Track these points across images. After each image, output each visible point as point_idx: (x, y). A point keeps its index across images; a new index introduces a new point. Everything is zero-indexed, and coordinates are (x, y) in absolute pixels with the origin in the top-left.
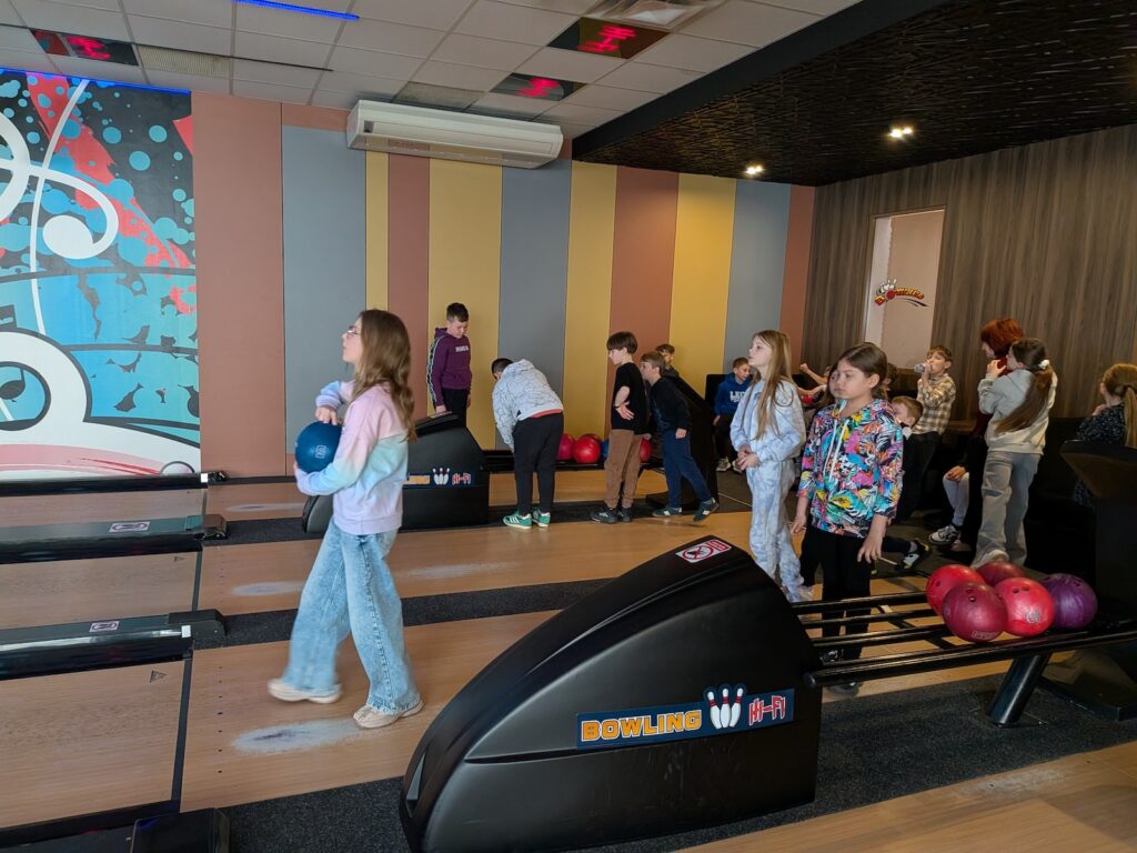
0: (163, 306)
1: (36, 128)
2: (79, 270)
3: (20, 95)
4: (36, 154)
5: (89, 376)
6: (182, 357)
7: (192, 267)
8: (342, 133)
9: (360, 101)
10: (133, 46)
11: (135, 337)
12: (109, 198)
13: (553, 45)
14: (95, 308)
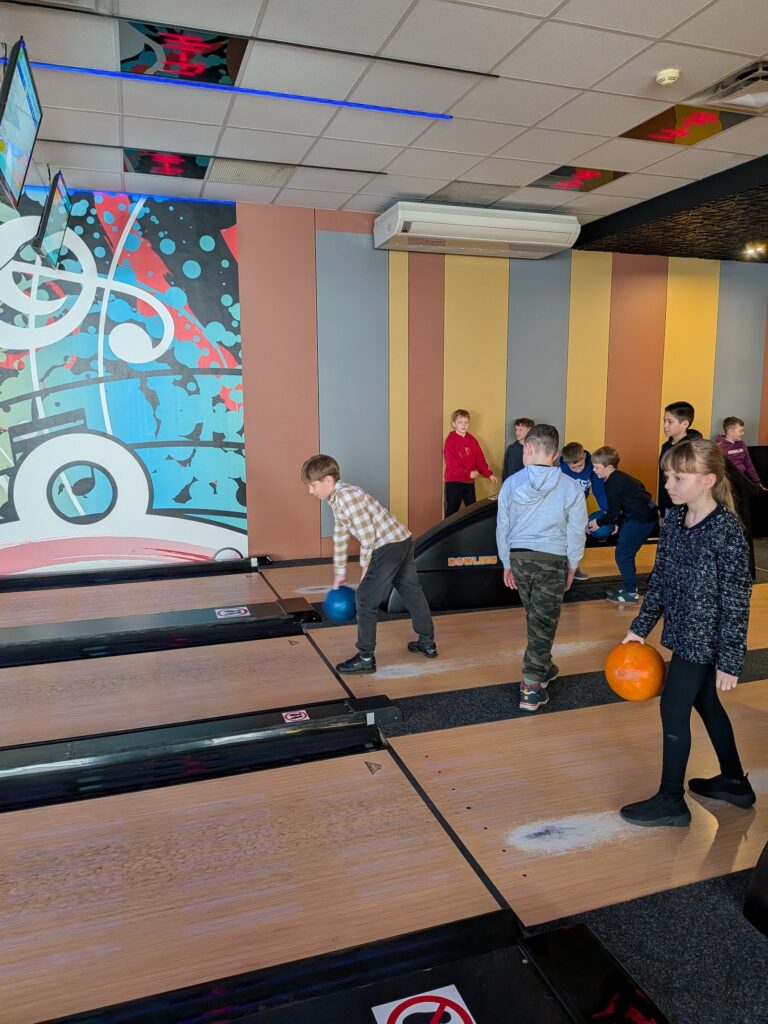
0: (214, 405)
1: (102, 243)
2: (141, 373)
3: (88, 214)
4: (103, 267)
5: (151, 471)
6: (231, 451)
7: (239, 367)
8: (368, 236)
9: (400, 203)
10: (212, 160)
11: (191, 434)
12: (165, 305)
13: (626, 135)
14: (155, 407)
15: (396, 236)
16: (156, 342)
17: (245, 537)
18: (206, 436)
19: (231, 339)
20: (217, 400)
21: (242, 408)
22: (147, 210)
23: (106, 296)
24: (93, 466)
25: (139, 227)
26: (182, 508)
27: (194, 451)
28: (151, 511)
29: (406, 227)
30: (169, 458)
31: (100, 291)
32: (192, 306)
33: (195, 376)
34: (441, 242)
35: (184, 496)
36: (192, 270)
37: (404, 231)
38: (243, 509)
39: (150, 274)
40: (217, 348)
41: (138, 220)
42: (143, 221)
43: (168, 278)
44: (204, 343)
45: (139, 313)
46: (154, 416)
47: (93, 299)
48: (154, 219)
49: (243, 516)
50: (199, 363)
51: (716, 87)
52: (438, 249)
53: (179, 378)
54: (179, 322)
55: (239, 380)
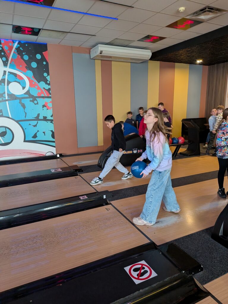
0: (43, 108)
1: (4, 56)
2: (19, 98)
4: (5, 64)
5: (24, 129)
6: (49, 122)
7: (50, 96)
8: (88, 55)
9: (99, 45)
10: (41, 30)
11: (36, 117)
12: (26, 76)
13: (167, 26)
14: (24, 109)
15: (98, 55)
16: (24, 88)
17: (55, 148)
18: (41, 117)
19: (47, 87)
20: (44, 106)
21: (52, 108)
22: (19, 46)
23: (7, 73)
24: (6, 127)
25: (16, 51)
26: (35, 140)
27: (38, 122)
28: (25, 141)
30: (30, 124)
31: (5, 72)
32: (35, 76)
33: (37, 99)
34: (111, 57)
35: (35, 136)
36: (34, 65)
37: (101, 53)
38: (54, 140)
39: (21, 66)
40: (43, 90)
41: (16, 49)
42: (18, 49)
43: (26, 68)
44: (39, 88)
45: (18, 79)
46: (24, 111)
47: (3, 74)
48: (21, 48)
49: (54, 142)
50: (37, 95)
51: (194, 13)
52: (110, 59)
53: (31, 99)
54: (31, 82)
55: (50, 100)
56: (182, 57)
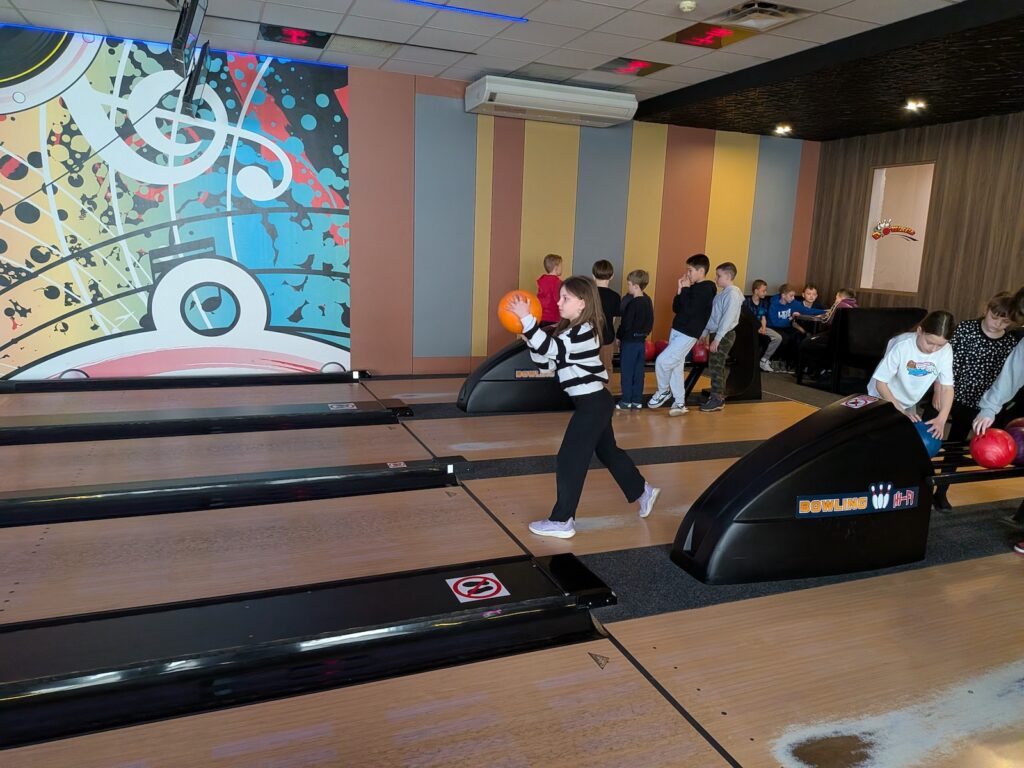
0: (324, 239)
1: (232, 96)
2: (263, 209)
3: (222, 70)
4: (233, 117)
5: (269, 293)
6: (338, 280)
7: (347, 208)
8: (460, 100)
9: (487, 77)
10: (332, 36)
11: (304, 264)
12: (284, 152)
14: (274, 240)
15: (484, 104)
16: (276, 183)
17: (348, 354)
19: (340, 184)
20: (327, 235)
21: (348, 243)
22: (272, 70)
23: (235, 141)
24: (220, 287)
25: (265, 84)
26: (295, 326)
27: (307, 278)
28: (268, 327)
29: (492, 97)
30: (285, 283)
31: (230, 138)
32: (309, 154)
33: (309, 214)
34: (521, 110)
35: (297, 316)
36: (309, 122)
37: (491, 100)
38: (347, 330)
39: (273, 124)
40: (328, 190)
41: (264, 78)
42: (268, 79)
43: (288, 129)
44: (317, 186)
45: (263, 158)
46: (273, 246)
47: (224, 144)
48: (277, 77)
49: (346, 335)
50: (312, 203)
52: (520, 115)
53: (295, 215)
54: (296, 167)
55: (345, 219)
56: (729, 115)
